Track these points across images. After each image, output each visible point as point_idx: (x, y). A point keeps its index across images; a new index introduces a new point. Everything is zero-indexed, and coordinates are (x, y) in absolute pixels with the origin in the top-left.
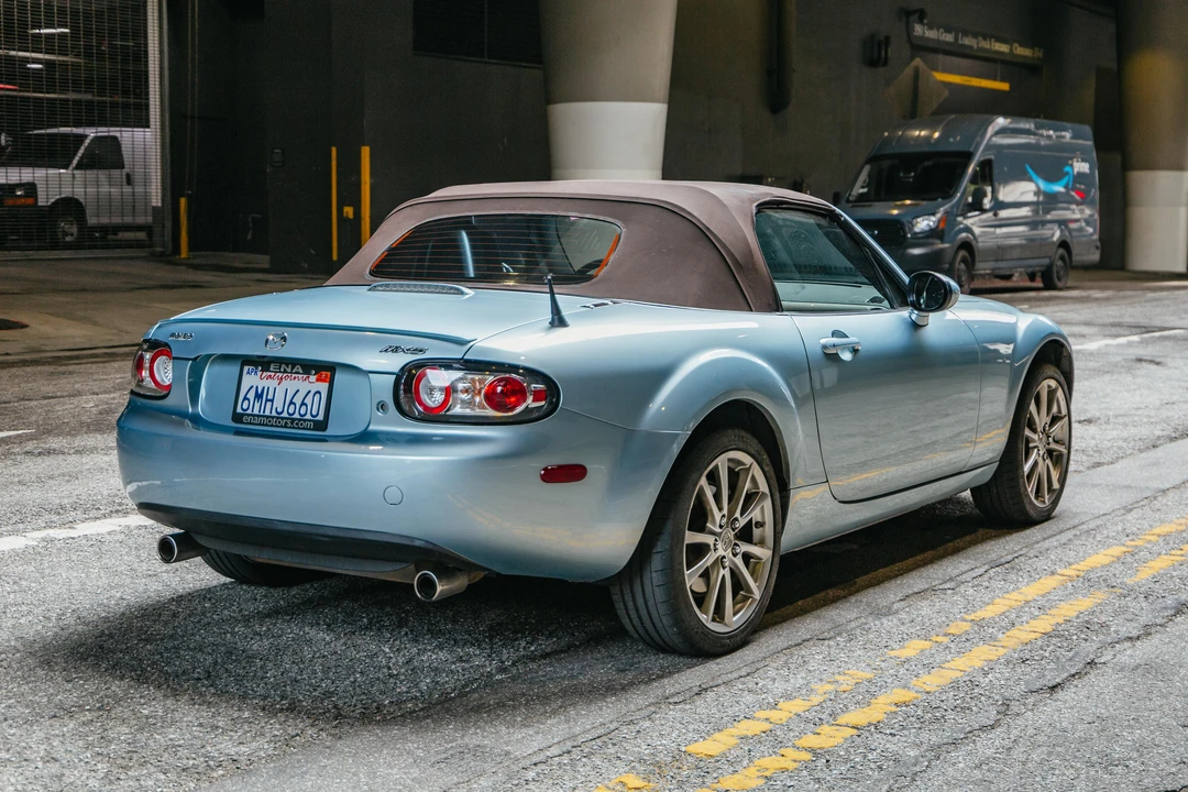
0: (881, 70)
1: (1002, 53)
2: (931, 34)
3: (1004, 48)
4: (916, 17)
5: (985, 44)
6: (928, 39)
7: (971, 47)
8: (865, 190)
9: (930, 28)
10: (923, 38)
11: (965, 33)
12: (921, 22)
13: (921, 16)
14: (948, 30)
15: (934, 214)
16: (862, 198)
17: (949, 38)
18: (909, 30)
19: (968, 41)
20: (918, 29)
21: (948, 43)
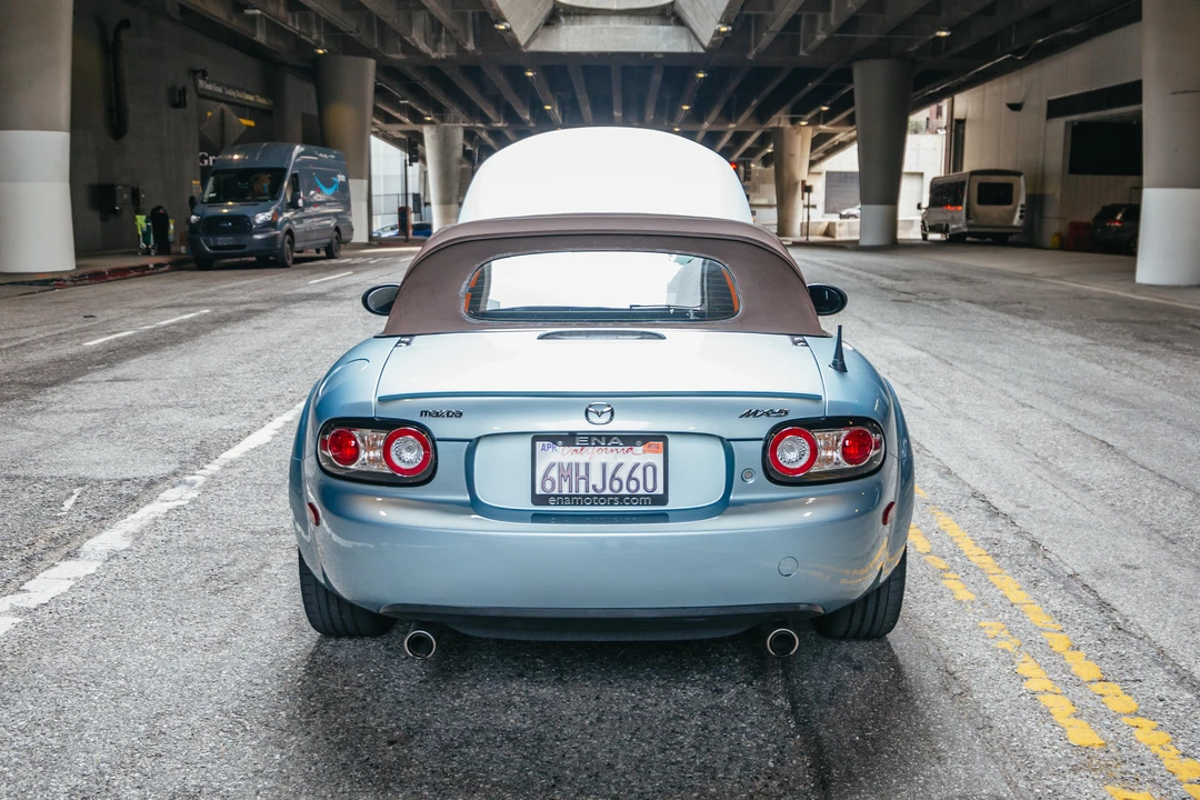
0: (181, 110)
1: (249, 101)
2: (209, 87)
3: (251, 98)
4: (200, 75)
5: (240, 95)
6: (208, 90)
7: (232, 97)
8: (214, 195)
9: (208, 83)
10: (204, 89)
11: (229, 87)
12: (204, 79)
13: (204, 74)
14: (219, 85)
15: (268, 211)
16: (211, 200)
17: (219, 90)
18: (196, 84)
19: (230, 93)
20: (201, 83)
21: (219, 93)
